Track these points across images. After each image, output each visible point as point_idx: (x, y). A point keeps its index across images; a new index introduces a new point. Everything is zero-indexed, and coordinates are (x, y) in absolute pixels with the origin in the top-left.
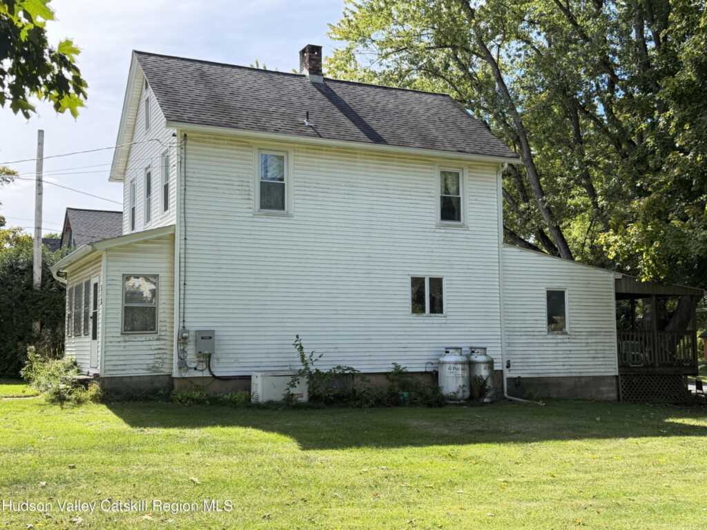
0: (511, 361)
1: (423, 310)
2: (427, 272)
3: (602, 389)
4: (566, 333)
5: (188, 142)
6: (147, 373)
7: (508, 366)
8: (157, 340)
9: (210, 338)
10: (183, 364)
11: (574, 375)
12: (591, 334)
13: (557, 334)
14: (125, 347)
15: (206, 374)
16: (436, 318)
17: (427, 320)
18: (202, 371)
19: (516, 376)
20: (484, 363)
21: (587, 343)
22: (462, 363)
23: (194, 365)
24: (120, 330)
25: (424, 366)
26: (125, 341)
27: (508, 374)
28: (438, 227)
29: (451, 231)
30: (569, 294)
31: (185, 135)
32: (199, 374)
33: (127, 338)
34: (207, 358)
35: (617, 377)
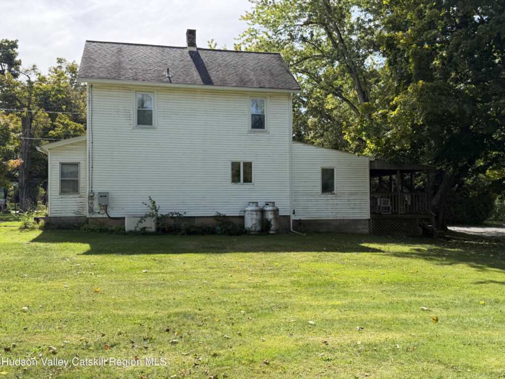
0: (295, 210)
1: (239, 181)
2: (241, 159)
3: (358, 227)
4: (334, 194)
5: (93, 89)
6: (74, 215)
7: (294, 213)
8: (80, 197)
9: (106, 196)
10: (91, 210)
11: (338, 218)
12: (351, 194)
13: (329, 194)
14: (61, 201)
15: (105, 216)
16: (247, 186)
17: (242, 187)
18: (103, 214)
19: (298, 219)
20: (271, 211)
21: (349, 199)
22: (256, 211)
23: (98, 211)
24: (58, 192)
25: (239, 212)
26: (62, 198)
27: (293, 218)
28: (250, 132)
29: (259, 135)
30: (337, 171)
31: (92, 85)
32: (101, 216)
33: (63, 196)
34: (105, 207)
35: (369, 220)
